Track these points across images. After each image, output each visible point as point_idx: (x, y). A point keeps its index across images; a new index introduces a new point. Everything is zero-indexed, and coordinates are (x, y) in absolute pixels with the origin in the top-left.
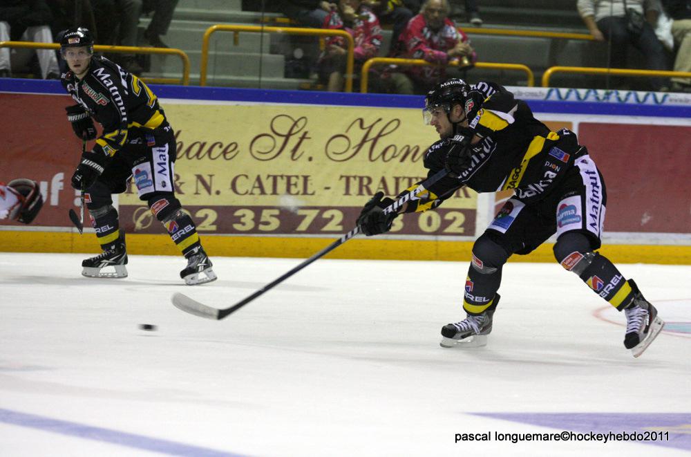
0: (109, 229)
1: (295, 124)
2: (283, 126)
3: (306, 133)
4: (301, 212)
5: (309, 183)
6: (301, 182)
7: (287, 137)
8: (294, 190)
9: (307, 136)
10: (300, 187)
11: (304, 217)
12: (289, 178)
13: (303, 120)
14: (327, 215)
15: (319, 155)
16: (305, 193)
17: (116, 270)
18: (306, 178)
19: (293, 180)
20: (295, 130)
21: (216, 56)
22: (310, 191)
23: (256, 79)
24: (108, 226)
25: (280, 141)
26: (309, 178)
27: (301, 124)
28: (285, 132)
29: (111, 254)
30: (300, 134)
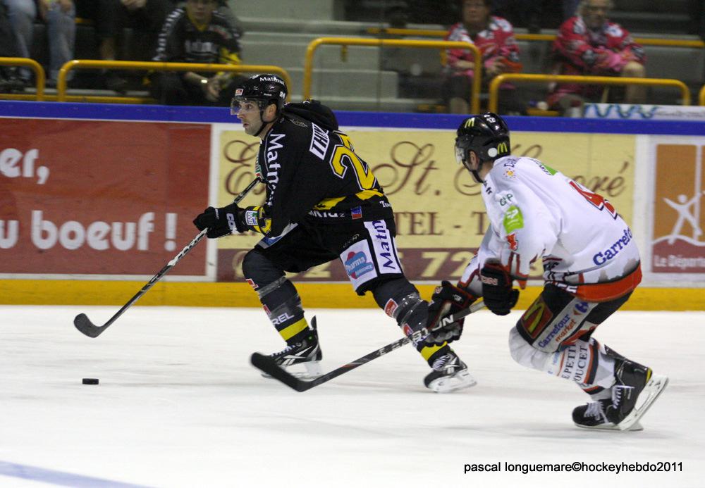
0: (289, 318)
1: (420, 152)
2: (405, 156)
3: (432, 163)
4: (427, 255)
5: (437, 220)
6: (426, 220)
7: (411, 167)
8: (418, 229)
9: (434, 166)
10: (426, 227)
11: (430, 261)
12: (413, 215)
13: (429, 148)
14: (457, 258)
15: (448, 189)
16: (432, 233)
17: (307, 368)
18: (432, 215)
19: (418, 218)
20: (420, 159)
21: (321, 74)
22: (437, 230)
23: (373, 100)
24: (286, 314)
25: (402, 172)
26: (437, 215)
27: (426, 152)
28: (408, 162)
29: (297, 348)
30: (426, 165)
